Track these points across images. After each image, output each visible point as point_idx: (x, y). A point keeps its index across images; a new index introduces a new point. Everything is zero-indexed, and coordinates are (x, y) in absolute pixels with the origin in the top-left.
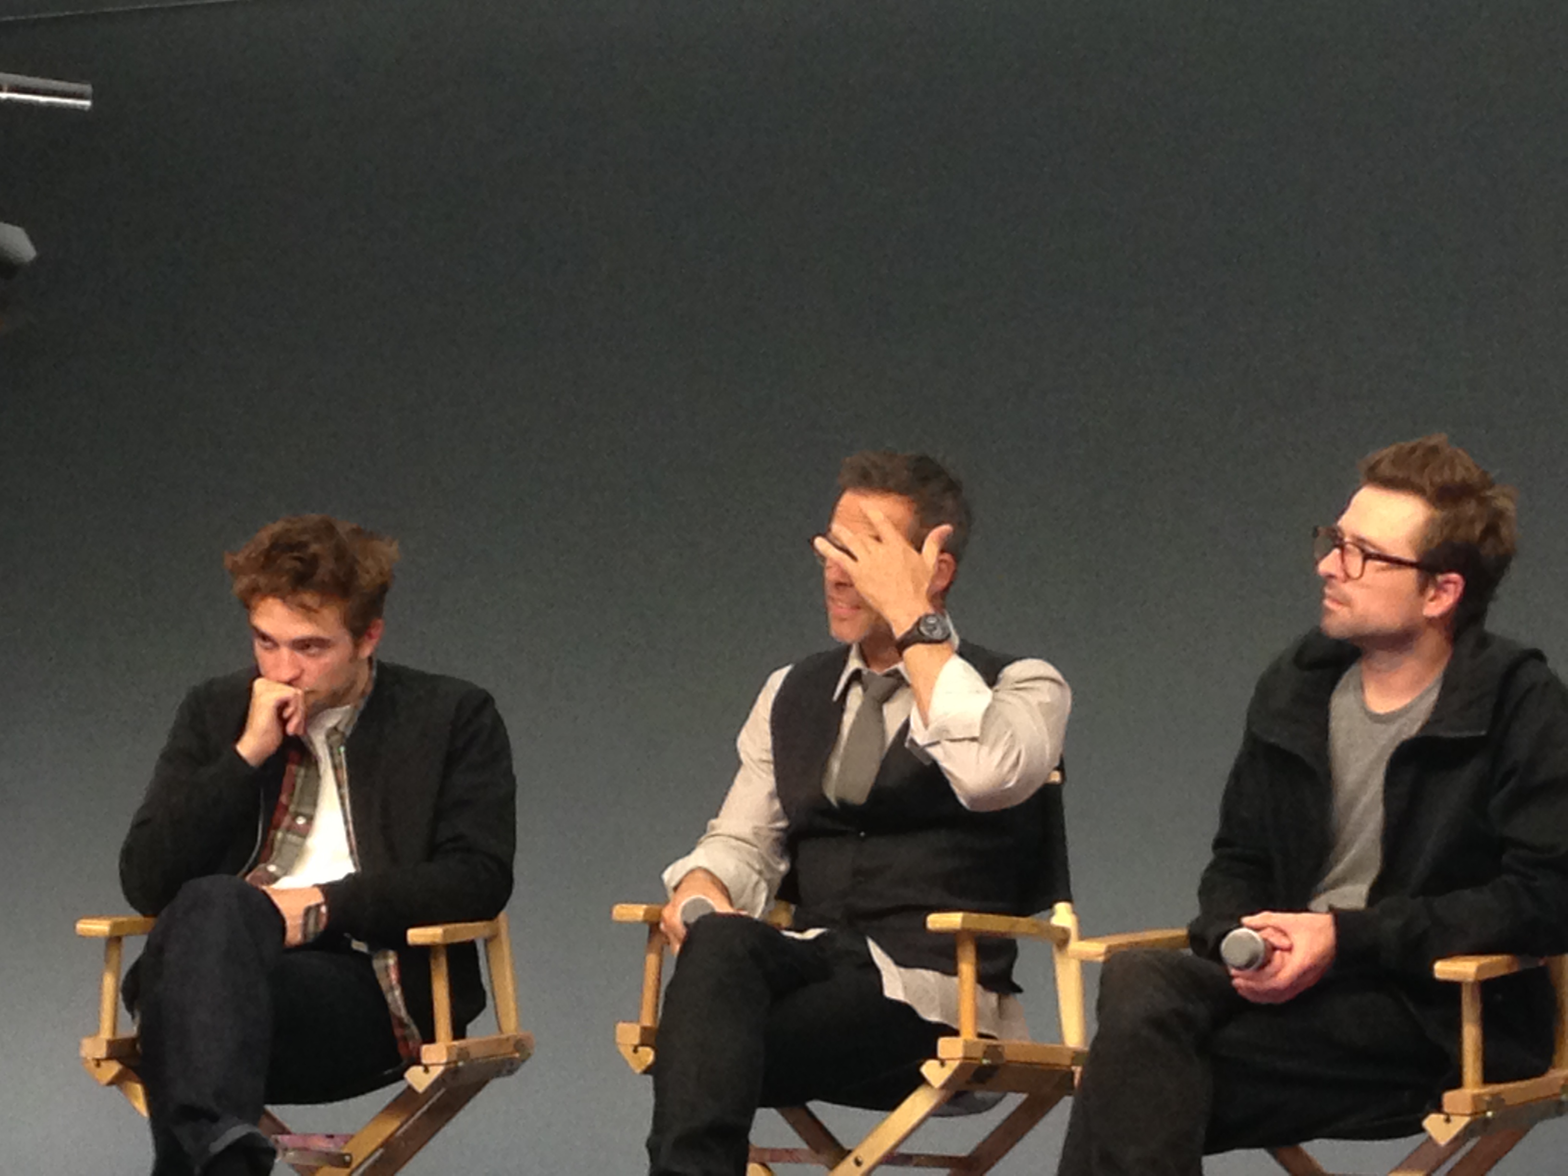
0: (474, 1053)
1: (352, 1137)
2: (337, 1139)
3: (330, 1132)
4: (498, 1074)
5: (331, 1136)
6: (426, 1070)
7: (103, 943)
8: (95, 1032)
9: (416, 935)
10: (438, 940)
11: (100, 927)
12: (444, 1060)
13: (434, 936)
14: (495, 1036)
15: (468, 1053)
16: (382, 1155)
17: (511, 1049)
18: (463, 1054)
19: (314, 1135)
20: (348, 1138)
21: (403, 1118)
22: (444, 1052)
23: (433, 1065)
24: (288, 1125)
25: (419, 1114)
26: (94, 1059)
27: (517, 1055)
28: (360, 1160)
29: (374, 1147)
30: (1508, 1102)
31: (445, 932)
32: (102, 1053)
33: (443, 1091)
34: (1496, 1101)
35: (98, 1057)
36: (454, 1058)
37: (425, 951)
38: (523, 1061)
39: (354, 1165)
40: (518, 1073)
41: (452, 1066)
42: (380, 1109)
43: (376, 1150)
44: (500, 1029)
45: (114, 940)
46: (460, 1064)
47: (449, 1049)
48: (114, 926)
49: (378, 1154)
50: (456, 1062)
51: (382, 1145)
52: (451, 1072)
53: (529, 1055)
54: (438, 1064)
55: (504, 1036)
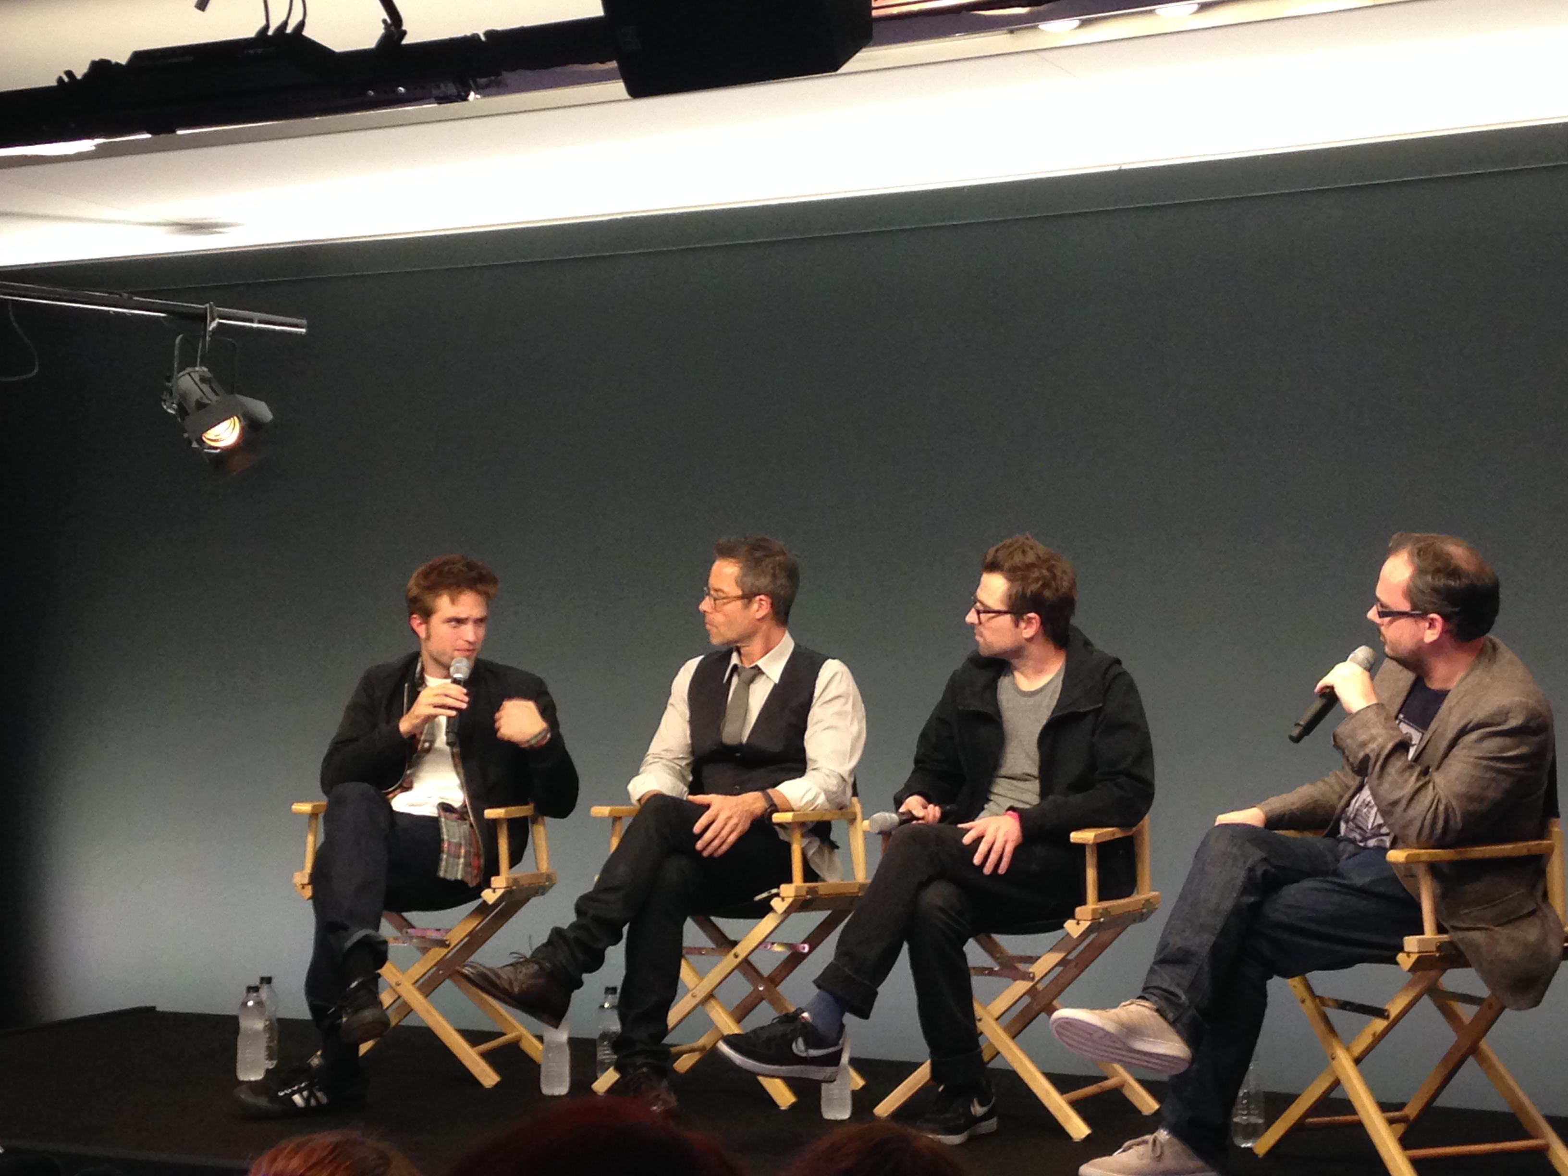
0: (522, 883)
1: (451, 930)
2: (441, 932)
3: (438, 927)
4: (535, 896)
5: (439, 930)
6: (494, 891)
7: (308, 817)
8: (302, 869)
9: (490, 813)
10: (502, 816)
11: (305, 808)
12: (505, 885)
13: (498, 814)
14: (536, 872)
15: (519, 882)
16: (468, 941)
17: (544, 880)
18: (516, 881)
19: (428, 929)
20: (448, 931)
21: (480, 920)
22: (504, 881)
23: (499, 888)
24: (414, 923)
25: (490, 917)
26: (302, 884)
27: (547, 883)
28: (456, 942)
29: (462, 937)
30: (1112, 914)
31: (506, 812)
32: (306, 880)
33: (503, 904)
34: (1106, 912)
35: (303, 882)
36: (511, 885)
37: (494, 823)
38: (551, 887)
39: (452, 946)
40: (547, 895)
41: (508, 889)
42: (467, 914)
43: (464, 938)
44: (538, 869)
45: (314, 815)
46: (514, 888)
47: (508, 879)
48: (314, 807)
49: (466, 940)
50: (511, 887)
51: (467, 936)
52: (508, 893)
53: (555, 884)
54: (501, 888)
55: (539, 872)
